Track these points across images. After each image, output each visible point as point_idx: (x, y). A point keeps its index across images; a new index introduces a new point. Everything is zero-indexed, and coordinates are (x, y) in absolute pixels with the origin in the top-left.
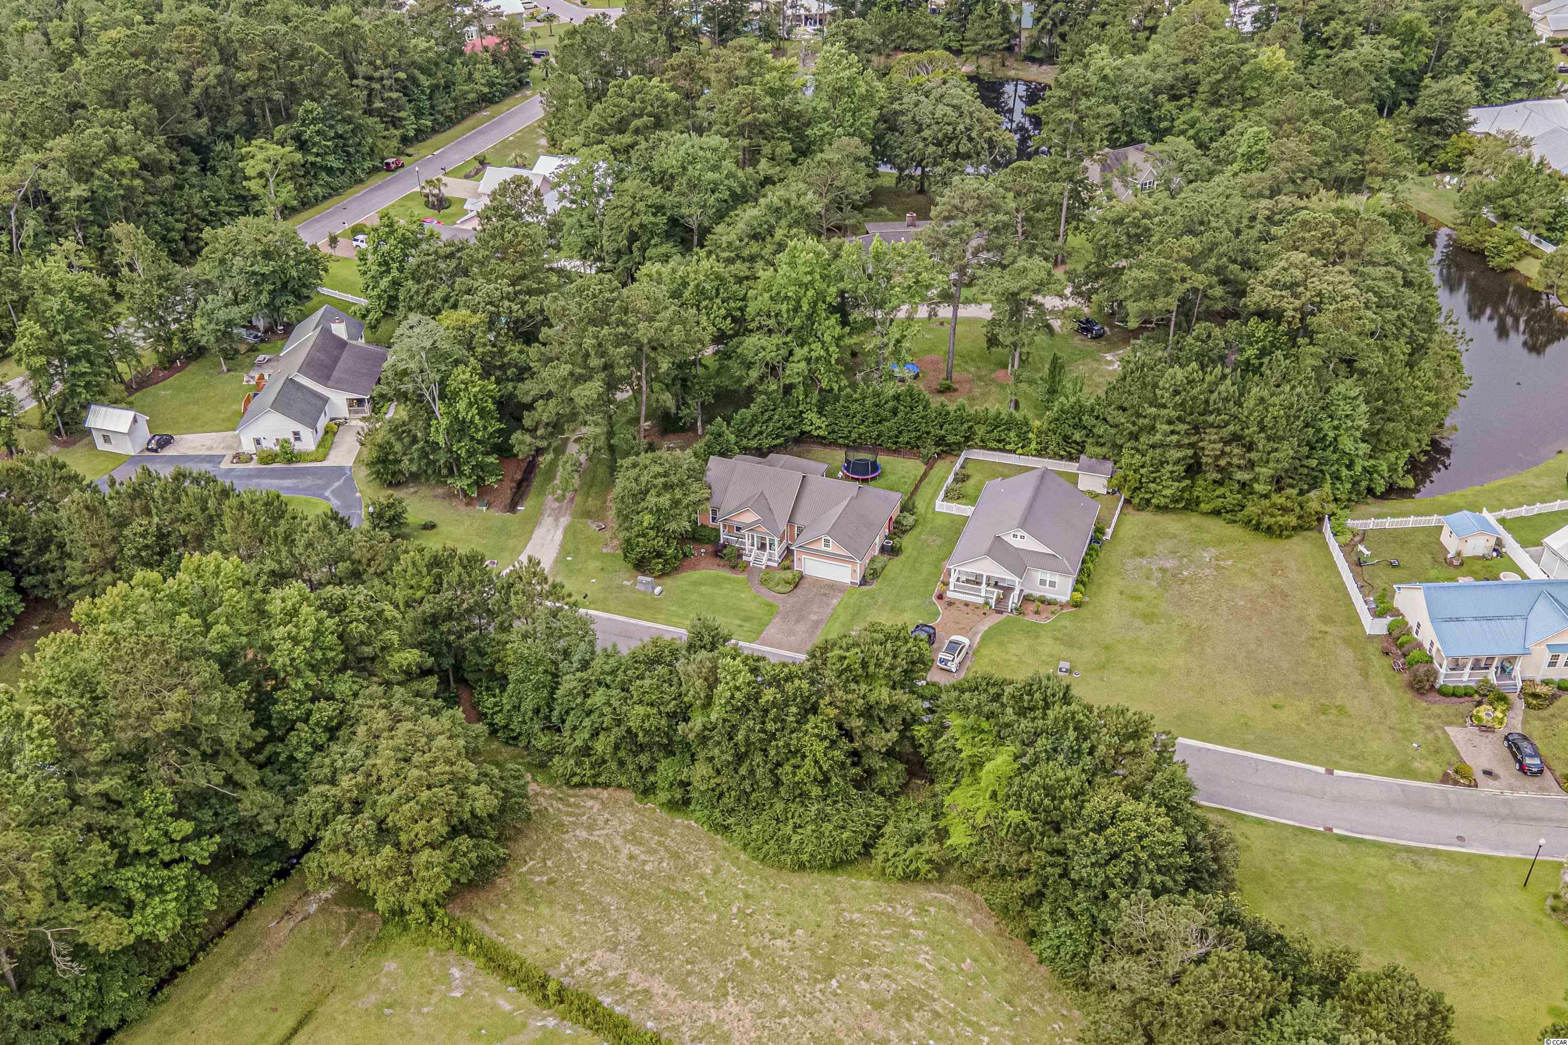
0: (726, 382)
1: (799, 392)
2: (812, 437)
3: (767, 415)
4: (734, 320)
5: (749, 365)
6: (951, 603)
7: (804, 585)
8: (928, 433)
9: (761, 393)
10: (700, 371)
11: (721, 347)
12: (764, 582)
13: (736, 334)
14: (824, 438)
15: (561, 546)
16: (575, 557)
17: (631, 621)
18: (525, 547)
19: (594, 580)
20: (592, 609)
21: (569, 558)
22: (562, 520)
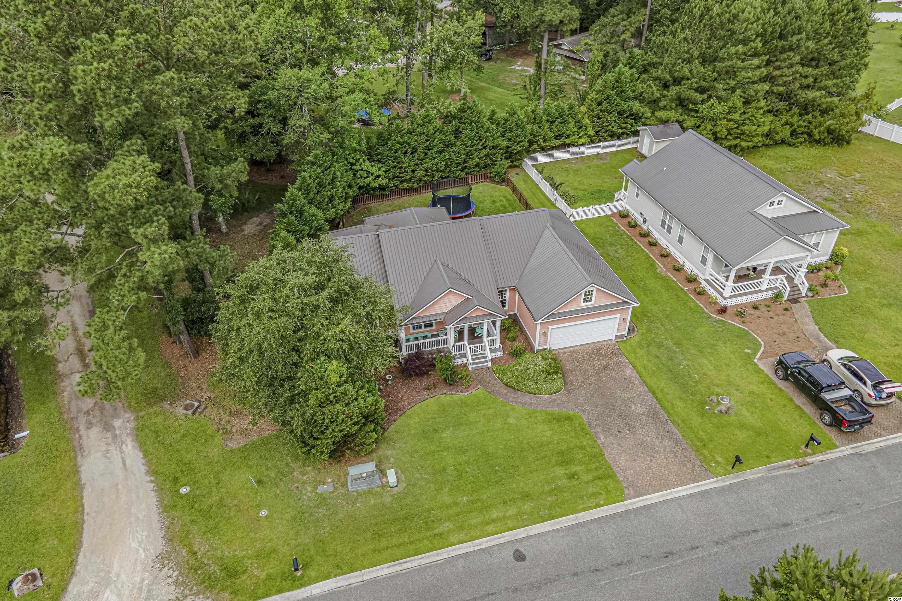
6: (741, 314)
8: (495, 148)
15: (152, 472)
16: (193, 483)
17: (405, 566)
18: (80, 509)
19: (264, 513)
20: (317, 580)
21: (184, 490)
22: (117, 423)
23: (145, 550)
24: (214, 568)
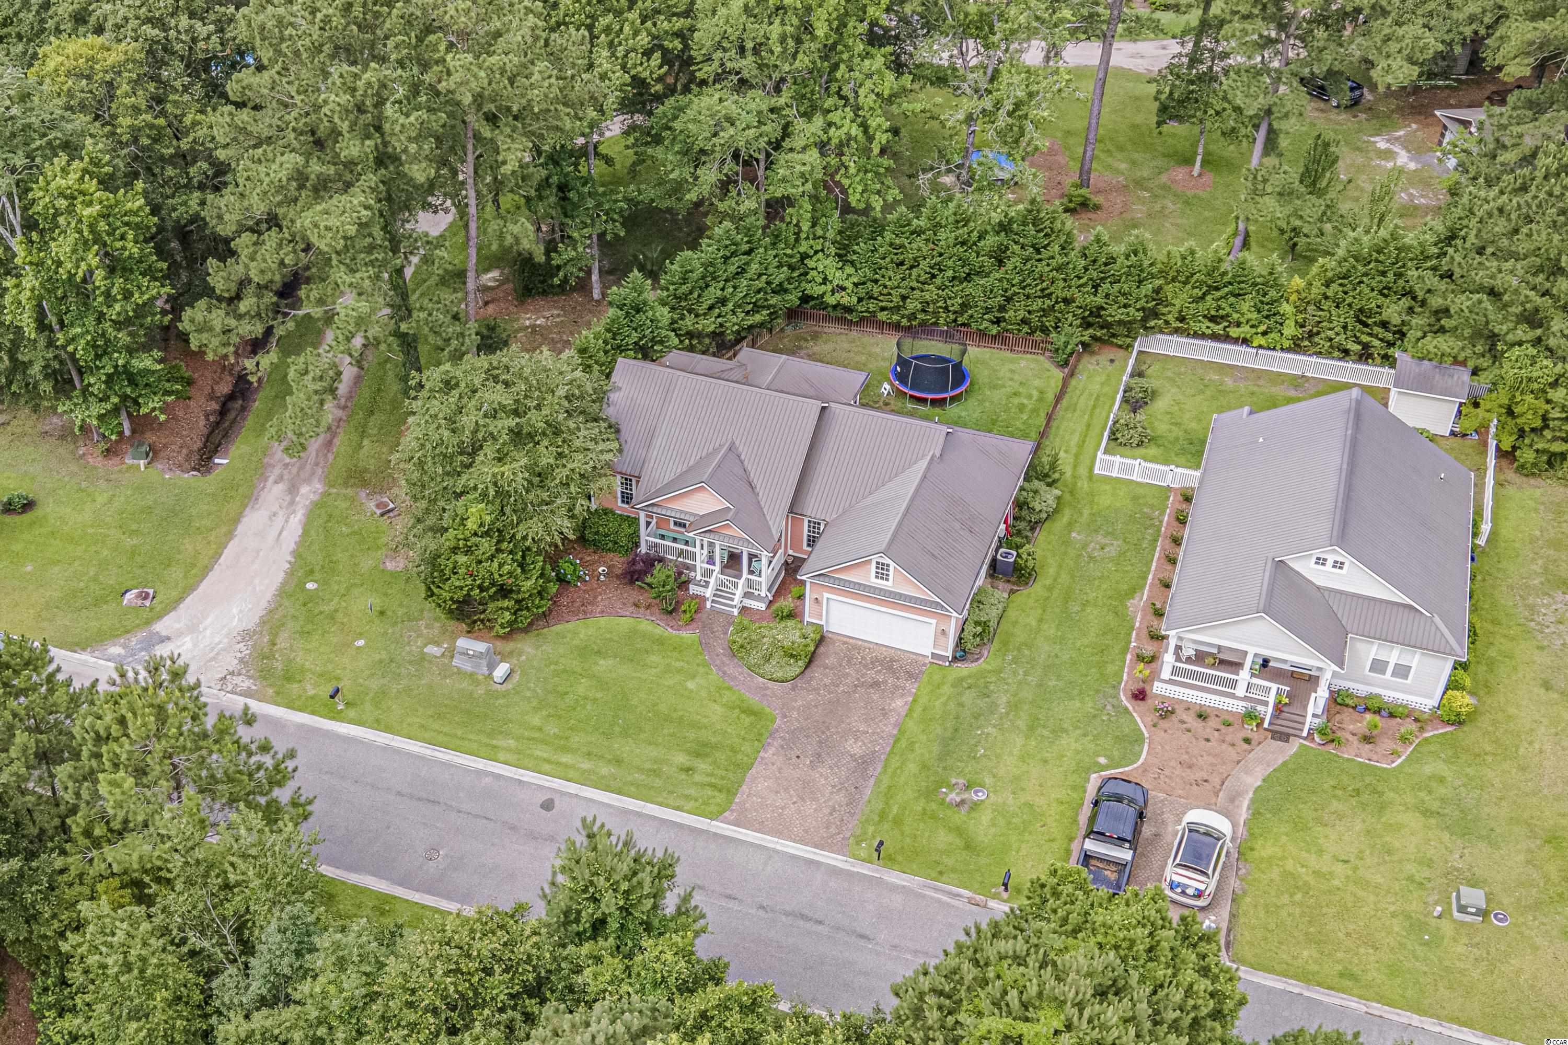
0: (649, 193)
1: (802, 214)
2: (824, 306)
3: (736, 262)
4: (667, 60)
5: (698, 158)
6: (1166, 713)
7: (829, 657)
8: (1067, 301)
9: (724, 216)
10: (597, 168)
11: (639, 118)
12: (737, 651)
13: (671, 91)
14: (849, 310)
15: (297, 554)
16: (324, 583)
17: (437, 754)
18: (217, 556)
19: (361, 643)
20: (351, 722)
21: (310, 586)
22: (304, 490)
23: (240, 620)
24: (279, 665)
